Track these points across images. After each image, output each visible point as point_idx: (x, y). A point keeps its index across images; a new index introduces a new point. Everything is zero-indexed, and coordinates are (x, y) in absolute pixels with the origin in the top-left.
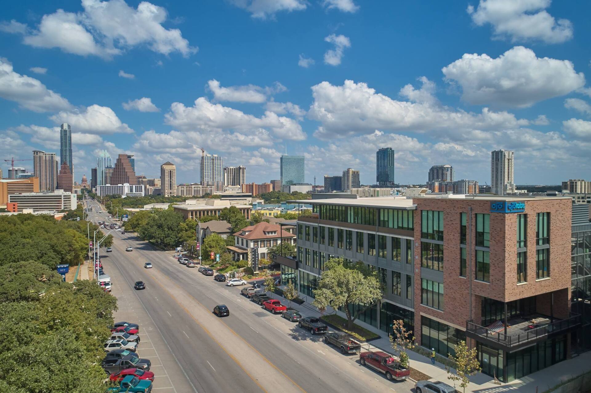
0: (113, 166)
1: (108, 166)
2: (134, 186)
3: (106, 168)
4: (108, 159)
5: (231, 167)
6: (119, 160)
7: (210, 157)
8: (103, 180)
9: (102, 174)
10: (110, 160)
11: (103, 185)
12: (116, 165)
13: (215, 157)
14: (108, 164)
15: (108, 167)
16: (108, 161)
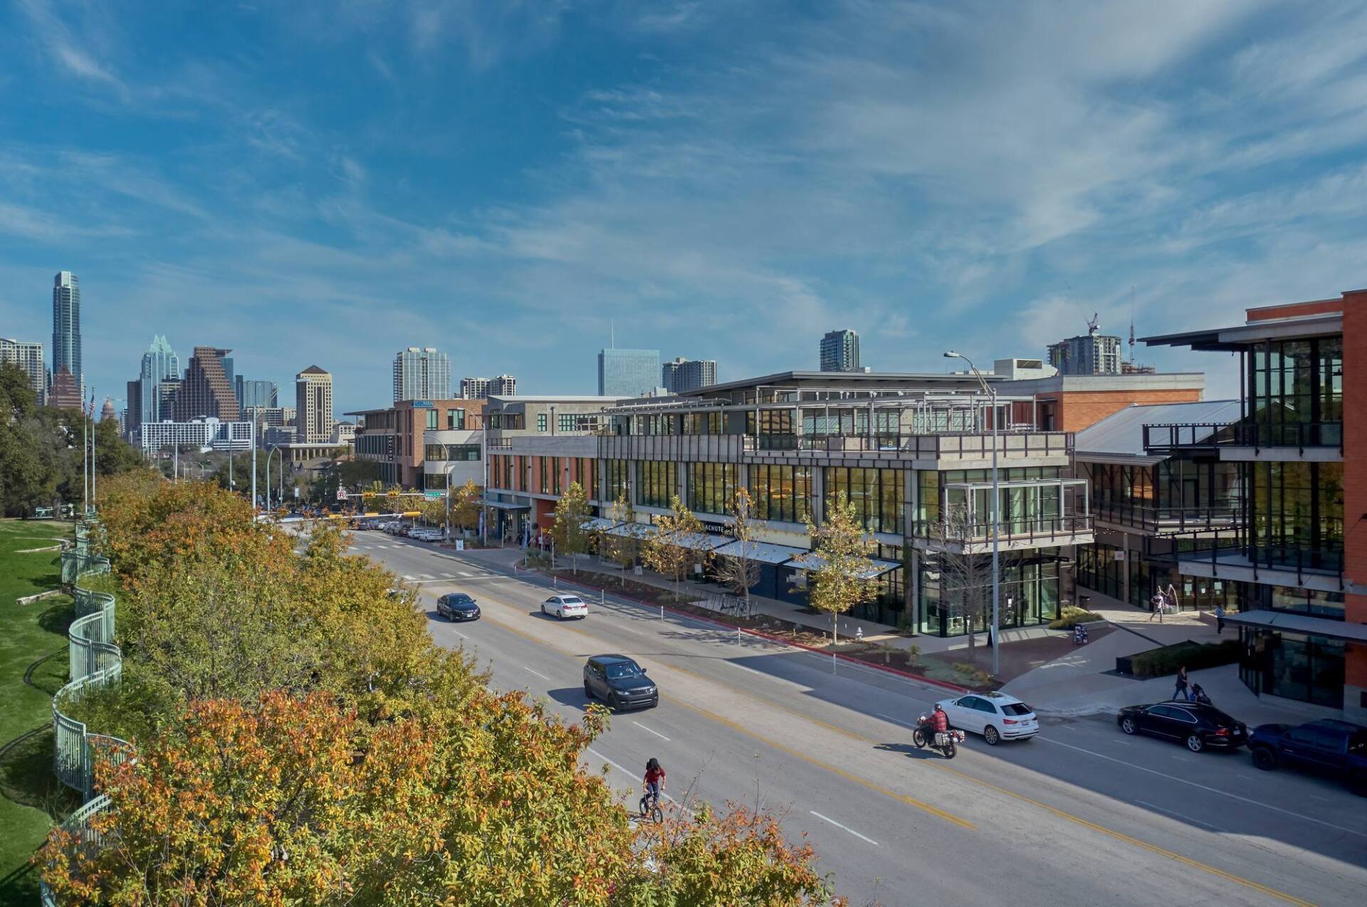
0: (181, 376)
1: (168, 376)
2: (230, 425)
3: (163, 381)
4: (168, 359)
5: (481, 379)
6: (195, 362)
7: (418, 354)
8: (155, 411)
9: (155, 396)
10: (174, 361)
11: (155, 421)
12: (187, 372)
13: (431, 354)
14: (168, 371)
15: (168, 380)
16: (168, 365)
